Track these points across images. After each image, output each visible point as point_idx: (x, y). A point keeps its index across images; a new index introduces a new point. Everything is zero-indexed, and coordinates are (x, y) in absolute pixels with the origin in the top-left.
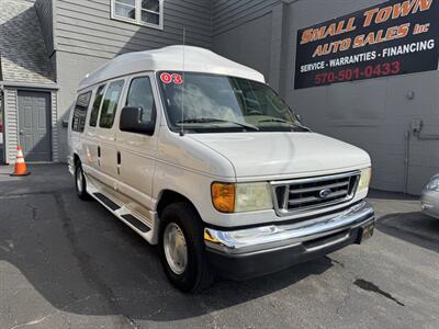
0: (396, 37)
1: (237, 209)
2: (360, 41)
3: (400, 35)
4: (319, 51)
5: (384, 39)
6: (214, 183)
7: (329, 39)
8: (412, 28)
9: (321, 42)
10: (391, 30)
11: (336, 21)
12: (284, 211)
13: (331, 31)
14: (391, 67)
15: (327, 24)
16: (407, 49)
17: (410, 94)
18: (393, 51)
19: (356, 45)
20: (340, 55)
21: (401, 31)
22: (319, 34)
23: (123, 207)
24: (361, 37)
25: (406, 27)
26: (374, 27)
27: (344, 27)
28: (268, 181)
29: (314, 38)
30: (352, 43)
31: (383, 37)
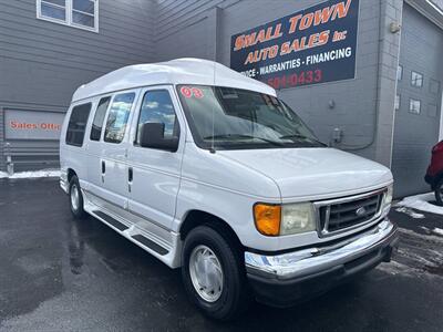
0: (317, 44)
1: (283, 232)
2: (286, 49)
3: (322, 42)
4: (251, 59)
5: (308, 47)
6: (257, 203)
7: (259, 46)
8: (331, 36)
9: (252, 49)
10: (313, 37)
11: (265, 27)
12: (325, 231)
13: (261, 37)
14: (315, 75)
15: (257, 30)
16: (328, 56)
17: (331, 103)
18: (316, 59)
19: (283, 52)
20: (270, 62)
21: (322, 38)
22: (250, 41)
23: (132, 228)
24: (287, 44)
25: (326, 34)
26: (299, 34)
27: (272, 34)
28: (312, 201)
29: (245, 45)
30: (279, 51)
31: (306, 44)
